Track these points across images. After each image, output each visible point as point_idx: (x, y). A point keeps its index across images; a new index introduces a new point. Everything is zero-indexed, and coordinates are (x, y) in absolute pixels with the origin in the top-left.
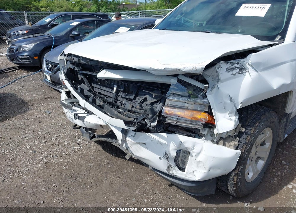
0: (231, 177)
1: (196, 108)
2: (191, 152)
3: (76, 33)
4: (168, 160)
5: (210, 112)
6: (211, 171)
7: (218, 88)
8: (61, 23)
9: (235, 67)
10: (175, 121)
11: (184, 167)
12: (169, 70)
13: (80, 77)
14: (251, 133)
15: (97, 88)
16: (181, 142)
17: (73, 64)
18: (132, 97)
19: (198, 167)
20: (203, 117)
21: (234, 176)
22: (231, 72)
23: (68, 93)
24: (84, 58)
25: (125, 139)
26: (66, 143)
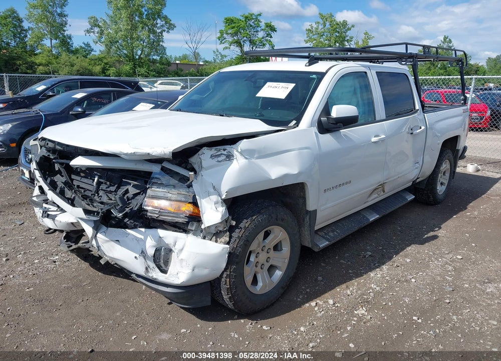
0: (223, 280)
1: (179, 199)
2: (173, 249)
3: (80, 110)
4: (145, 259)
5: (195, 203)
6: (196, 270)
7: (202, 176)
8: (62, 92)
9: (222, 154)
10: (156, 214)
11: (165, 269)
12: (138, 154)
13: (57, 167)
14: (245, 227)
15: (77, 181)
16: (160, 237)
17: (49, 150)
18: (113, 189)
19: (182, 267)
20: (188, 208)
21: (226, 278)
22: (216, 159)
23: (41, 188)
24: (59, 144)
25: (96, 236)
26: (36, 261)
